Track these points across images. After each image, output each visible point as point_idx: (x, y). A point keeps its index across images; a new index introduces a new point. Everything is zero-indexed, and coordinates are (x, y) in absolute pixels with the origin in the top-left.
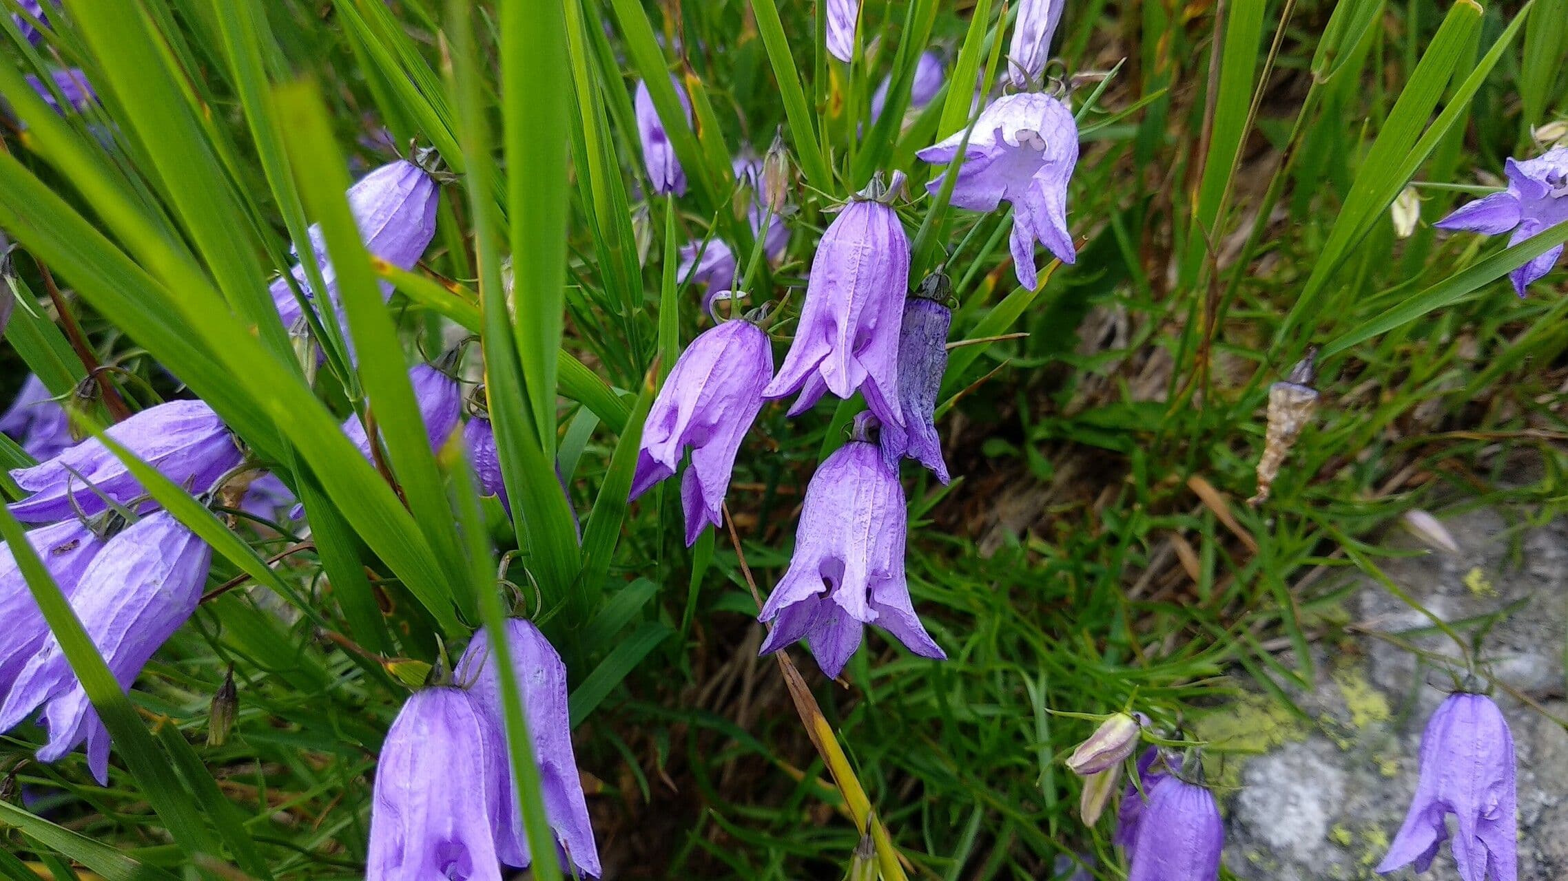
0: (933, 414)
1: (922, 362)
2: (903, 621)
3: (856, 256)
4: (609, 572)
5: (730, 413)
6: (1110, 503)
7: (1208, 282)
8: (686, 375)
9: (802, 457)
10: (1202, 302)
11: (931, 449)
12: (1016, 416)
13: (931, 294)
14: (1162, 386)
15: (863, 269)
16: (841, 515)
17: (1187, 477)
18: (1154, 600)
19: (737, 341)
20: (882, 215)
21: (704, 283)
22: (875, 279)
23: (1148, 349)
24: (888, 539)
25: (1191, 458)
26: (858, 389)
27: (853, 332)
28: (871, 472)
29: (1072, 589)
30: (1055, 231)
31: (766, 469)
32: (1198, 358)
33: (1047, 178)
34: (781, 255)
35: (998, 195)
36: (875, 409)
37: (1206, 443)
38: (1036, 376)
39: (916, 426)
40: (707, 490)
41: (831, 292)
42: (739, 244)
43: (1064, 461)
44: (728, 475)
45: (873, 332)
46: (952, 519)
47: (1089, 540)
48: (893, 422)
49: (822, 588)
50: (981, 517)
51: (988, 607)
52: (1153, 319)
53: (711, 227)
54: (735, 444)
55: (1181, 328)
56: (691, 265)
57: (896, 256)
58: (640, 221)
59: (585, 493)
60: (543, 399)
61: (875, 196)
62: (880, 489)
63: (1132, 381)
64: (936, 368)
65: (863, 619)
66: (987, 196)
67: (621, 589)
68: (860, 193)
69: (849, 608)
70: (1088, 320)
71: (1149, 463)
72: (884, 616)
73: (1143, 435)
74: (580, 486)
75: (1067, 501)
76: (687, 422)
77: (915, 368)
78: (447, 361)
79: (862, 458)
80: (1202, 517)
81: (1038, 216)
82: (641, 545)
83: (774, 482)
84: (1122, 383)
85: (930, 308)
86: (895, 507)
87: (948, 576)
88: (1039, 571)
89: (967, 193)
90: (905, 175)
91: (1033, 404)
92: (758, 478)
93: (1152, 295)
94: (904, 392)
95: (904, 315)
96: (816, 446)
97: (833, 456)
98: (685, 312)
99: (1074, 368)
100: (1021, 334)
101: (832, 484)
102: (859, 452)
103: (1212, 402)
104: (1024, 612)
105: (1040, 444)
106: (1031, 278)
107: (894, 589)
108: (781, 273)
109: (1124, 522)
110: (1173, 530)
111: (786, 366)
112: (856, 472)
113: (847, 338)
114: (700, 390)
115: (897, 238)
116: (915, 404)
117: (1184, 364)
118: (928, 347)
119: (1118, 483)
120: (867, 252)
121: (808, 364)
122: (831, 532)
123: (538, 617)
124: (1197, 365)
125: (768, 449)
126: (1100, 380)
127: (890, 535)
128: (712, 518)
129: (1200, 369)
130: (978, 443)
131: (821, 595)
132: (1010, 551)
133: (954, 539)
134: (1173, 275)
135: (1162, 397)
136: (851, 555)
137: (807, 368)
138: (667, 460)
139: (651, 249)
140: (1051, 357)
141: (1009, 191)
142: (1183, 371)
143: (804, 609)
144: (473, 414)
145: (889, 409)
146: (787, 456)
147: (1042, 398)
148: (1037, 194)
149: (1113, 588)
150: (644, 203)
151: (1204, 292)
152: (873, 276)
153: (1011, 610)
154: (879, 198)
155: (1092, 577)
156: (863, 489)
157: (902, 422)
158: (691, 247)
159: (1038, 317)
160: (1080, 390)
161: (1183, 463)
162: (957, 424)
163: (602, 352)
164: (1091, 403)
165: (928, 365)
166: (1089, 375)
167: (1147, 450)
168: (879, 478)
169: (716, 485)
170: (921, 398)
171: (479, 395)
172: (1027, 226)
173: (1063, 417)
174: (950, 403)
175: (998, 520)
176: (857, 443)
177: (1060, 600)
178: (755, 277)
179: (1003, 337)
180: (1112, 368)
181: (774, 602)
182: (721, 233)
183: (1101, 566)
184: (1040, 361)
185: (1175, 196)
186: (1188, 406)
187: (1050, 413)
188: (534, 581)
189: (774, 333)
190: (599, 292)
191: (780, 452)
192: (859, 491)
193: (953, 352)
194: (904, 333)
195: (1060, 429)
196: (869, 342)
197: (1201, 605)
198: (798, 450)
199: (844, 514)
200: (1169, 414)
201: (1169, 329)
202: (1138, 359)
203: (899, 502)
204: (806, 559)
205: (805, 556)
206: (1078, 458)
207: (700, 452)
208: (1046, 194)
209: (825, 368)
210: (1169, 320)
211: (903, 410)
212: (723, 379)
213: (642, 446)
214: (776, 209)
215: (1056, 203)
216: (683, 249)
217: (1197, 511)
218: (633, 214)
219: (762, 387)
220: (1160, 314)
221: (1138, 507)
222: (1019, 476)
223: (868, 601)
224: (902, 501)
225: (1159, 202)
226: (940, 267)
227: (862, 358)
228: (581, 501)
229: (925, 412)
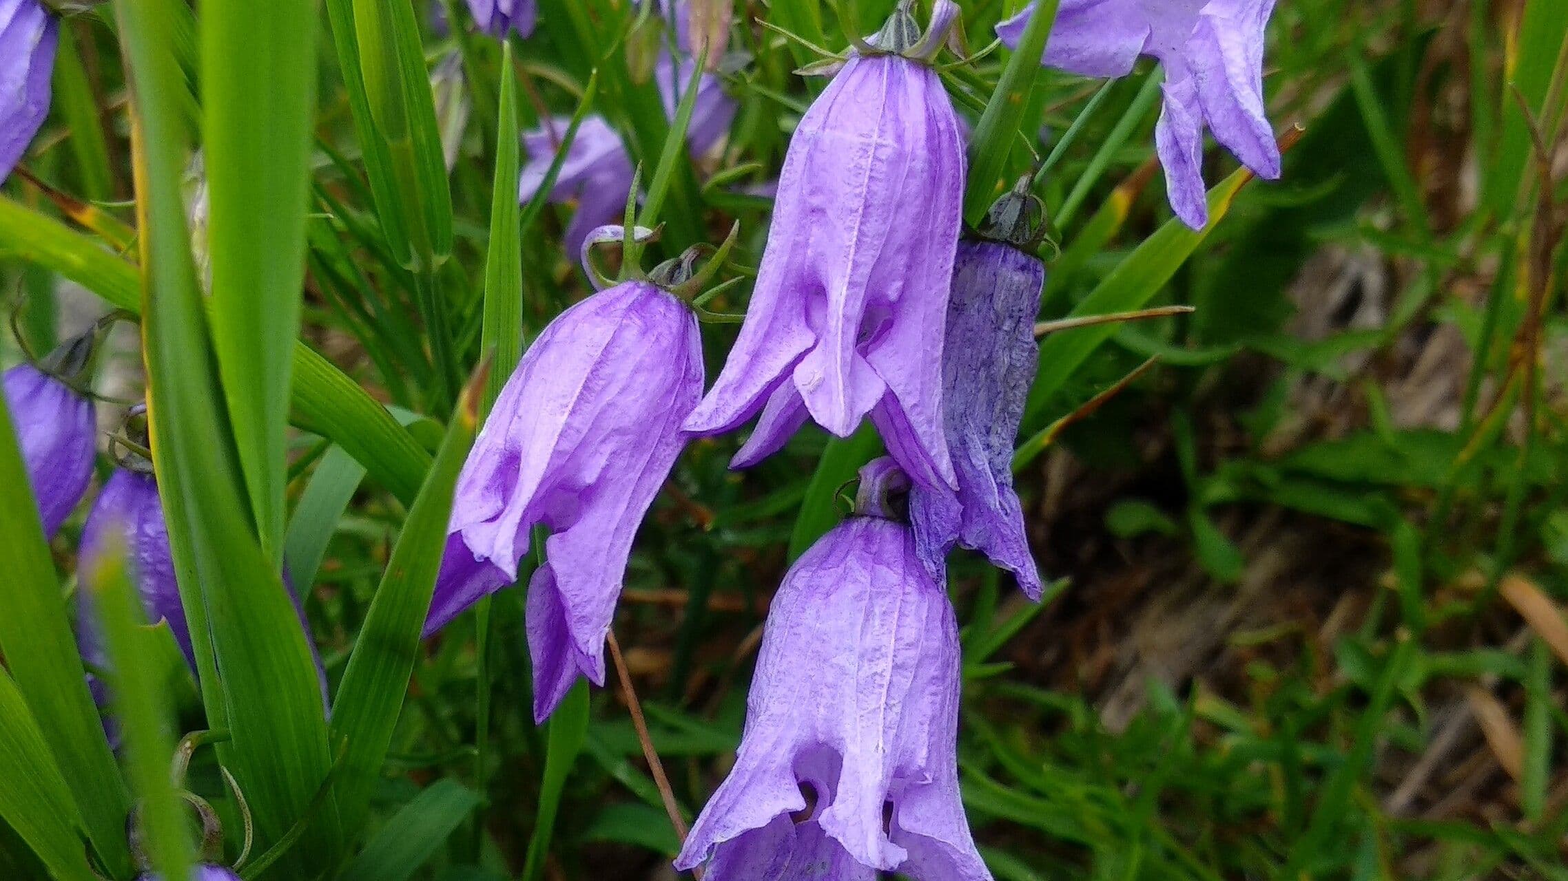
0: (1009, 458)
1: (989, 363)
2: (953, 866)
3: (863, 162)
4: (384, 769)
5: (621, 463)
6: (1352, 625)
7: (1535, 206)
8: (536, 389)
9: (757, 539)
10: (1524, 241)
11: (1007, 532)
12: (1170, 455)
13: (1006, 233)
14: (1452, 398)
15: (879, 188)
16: (834, 661)
17: (1499, 577)
18: (1435, 815)
19: (636, 323)
20: (914, 82)
21: (570, 202)
22: (900, 206)
23: (1423, 328)
24: (926, 705)
25: (1505, 539)
26: (867, 417)
27: (857, 309)
28: (892, 576)
29: (1278, 797)
30: (1242, 117)
31: (691, 563)
32: (1518, 350)
33: (1225, 16)
34: (717, 149)
35: (1135, 45)
36: (899, 455)
37: (1534, 512)
38: (1209, 380)
39: (979, 485)
40: (577, 613)
41: (815, 230)
42: (640, 127)
43: (1263, 544)
44: (615, 581)
45: (895, 307)
46: (1049, 656)
47: (1312, 699)
48: (933, 479)
49: (796, 802)
50: (1105, 653)
51: (1118, 832)
52: (1433, 272)
53: (586, 95)
54: (630, 522)
55: (1486, 286)
56: (546, 167)
57: (939, 161)
58: (446, 82)
59: (334, 609)
60: (262, 438)
61: (900, 44)
62: (911, 609)
63: (1393, 390)
64: (1017, 375)
65: (876, 863)
66: (1113, 49)
67: (407, 801)
68: (871, 40)
69: (850, 843)
70: (1307, 269)
71: (1425, 551)
72: (918, 856)
73: (1415, 495)
74: (324, 595)
75: (1270, 622)
76: (538, 480)
77: (976, 376)
78: (70, 359)
79: (874, 548)
80: (1526, 654)
81: (1209, 89)
82: (445, 711)
83: (706, 585)
84: (1373, 392)
85: (1004, 260)
86: (937, 644)
87: (1038, 771)
88: (1215, 760)
89: (1074, 41)
90: (957, 7)
91: (1204, 430)
92: (673, 579)
93: (1431, 221)
94: (956, 422)
95: (956, 271)
96: (787, 517)
97: (820, 546)
98: (532, 257)
99: (1282, 365)
100: (1178, 308)
101: (817, 601)
102: (868, 538)
103: (1546, 433)
104: (1185, 841)
105: (1217, 511)
106: (1197, 206)
107: (936, 803)
108: (720, 185)
109: (1378, 665)
110: (1471, 680)
111: (730, 372)
112: (864, 577)
113: (846, 318)
114: (563, 419)
115: (942, 126)
116: (976, 443)
117: (1492, 359)
118: (1001, 335)
119: (1365, 588)
120: (884, 154)
121: (772, 368)
122: (815, 693)
123: (246, 864)
124: (1514, 363)
125: (691, 522)
126: (1332, 385)
127: (930, 698)
128: (585, 667)
129: (1522, 371)
130: (1098, 510)
131: (795, 815)
132: (1158, 720)
133: (1052, 698)
134: (1471, 182)
135: (1450, 420)
136: (853, 740)
137: (769, 376)
138: (499, 557)
139: (468, 131)
140: (1237, 347)
141: (1154, 39)
142: (1489, 372)
143: (763, 844)
144: (121, 463)
145: (926, 454)
146: (729, 537)
147: (1220, 421)
148: (1208, 44)
149: (1357, 792)
150: (452, 47)
151: (1528, 224)
152: (897, 198)
153: (1162, 837)
154: (908, 49)
155: (1316, 772)
156: (877, 610)
157: (951, 479)
158: (544, 133)
159: (1214, 265)
160: (1294, 406)
161: (1490, 548)
162: (1057, 472)
163: (369, 333)
164: (1315, 431)
165: (1001, 369)
166: (1310, 377)
167: (1422, 523)
168: (908, 589)
169: (594, 604)
170: (988, 433)
171: (135, 428)
172: (1188, 106)
173: (1261, 458)
174: (1043, 438)
175: (1136, 660)
176: (864, 521)
177: (1257, 815)
178: (670, 198)
179: (1145, 312)
180: (1354, 364)
181: (705, 832)
182: (604, 107)
183: (1334, 751)
184: (1217, 353)
185: (1474, 32)
186: (1501, 440)
187: (1236, 451)
188: (239, 793)
189: (706, 306)
190: (366, 220)
191: (716, 531)
192: (868, 615)
193: (1046, 343)
194: (956, 308)
195: (1254, 482)
196: (889, 325)
197: (1525, 826)
198: (750, 525)
199: (841, 659)
200: (1464, 456)
201: (1464, 290)
202: (1404, 346)
203: (946, 634)
204: (767, 746)
205: (765, 740)
206: (1289, 538)
207: (562, 540)
208: (1224, 45)
209: (803, 377)
210: (1465, 270)
211: (952, 456)
212: (607, 398)
213: (452, 528)
214: (709, 63)
215: (1244, 64)
216: (530, 136)
217: (1517, 643)
218: (431, 67)
219: (683, 413)
220: (1445, 263)
221: (1404, 635)
222: (1176, 574)
223: (886, 829)
224: (952, 631)
225: (1443, 45)
226: (1023, 181)
227: (877, 356)
228: (328, 628)
229: (998, 460)
